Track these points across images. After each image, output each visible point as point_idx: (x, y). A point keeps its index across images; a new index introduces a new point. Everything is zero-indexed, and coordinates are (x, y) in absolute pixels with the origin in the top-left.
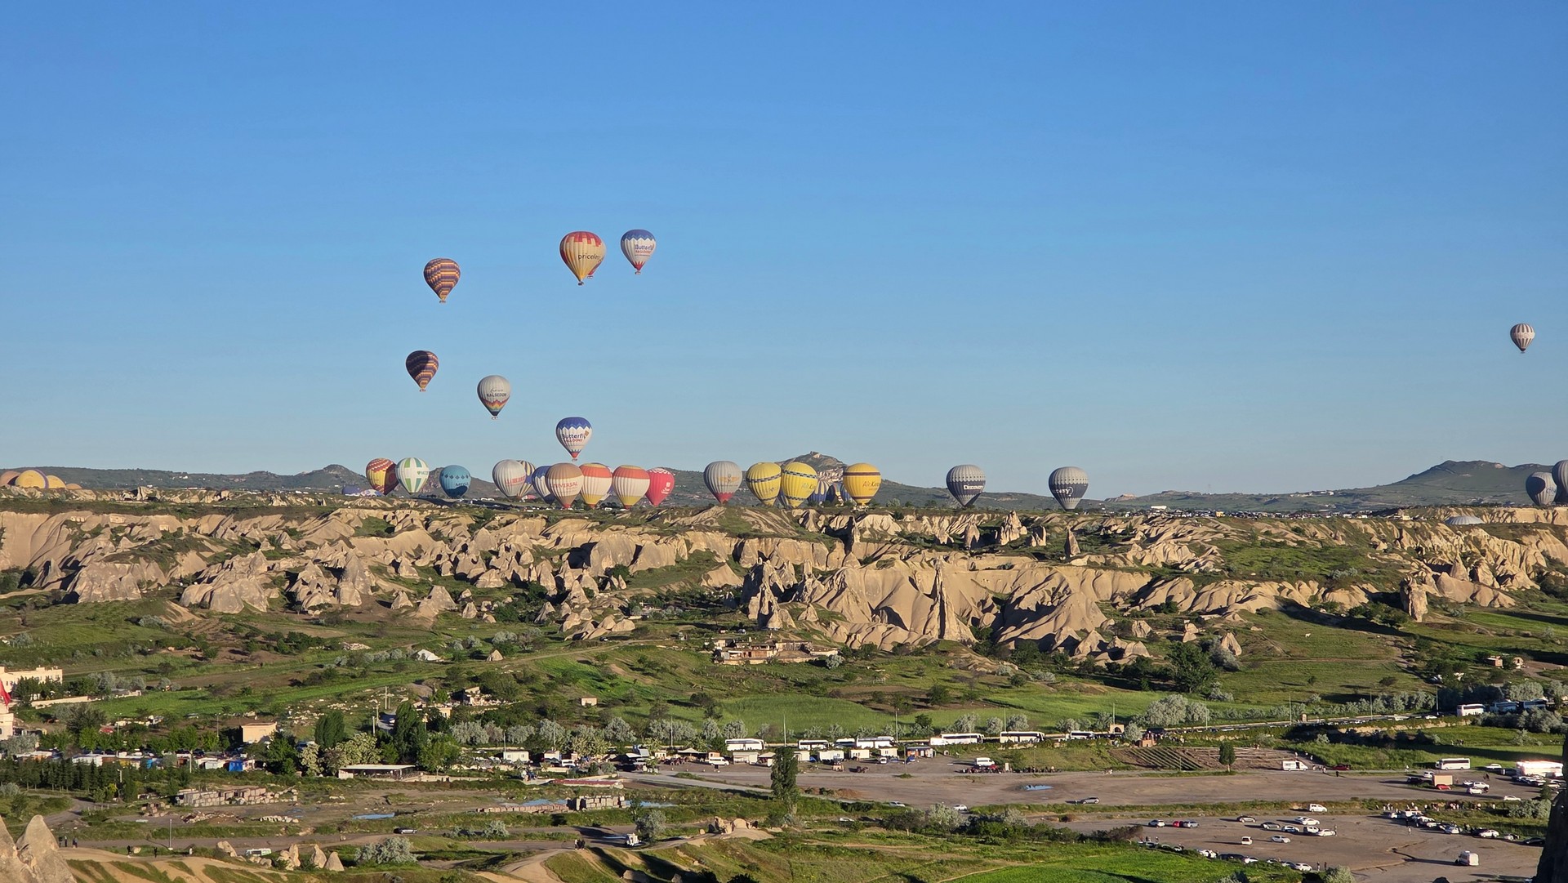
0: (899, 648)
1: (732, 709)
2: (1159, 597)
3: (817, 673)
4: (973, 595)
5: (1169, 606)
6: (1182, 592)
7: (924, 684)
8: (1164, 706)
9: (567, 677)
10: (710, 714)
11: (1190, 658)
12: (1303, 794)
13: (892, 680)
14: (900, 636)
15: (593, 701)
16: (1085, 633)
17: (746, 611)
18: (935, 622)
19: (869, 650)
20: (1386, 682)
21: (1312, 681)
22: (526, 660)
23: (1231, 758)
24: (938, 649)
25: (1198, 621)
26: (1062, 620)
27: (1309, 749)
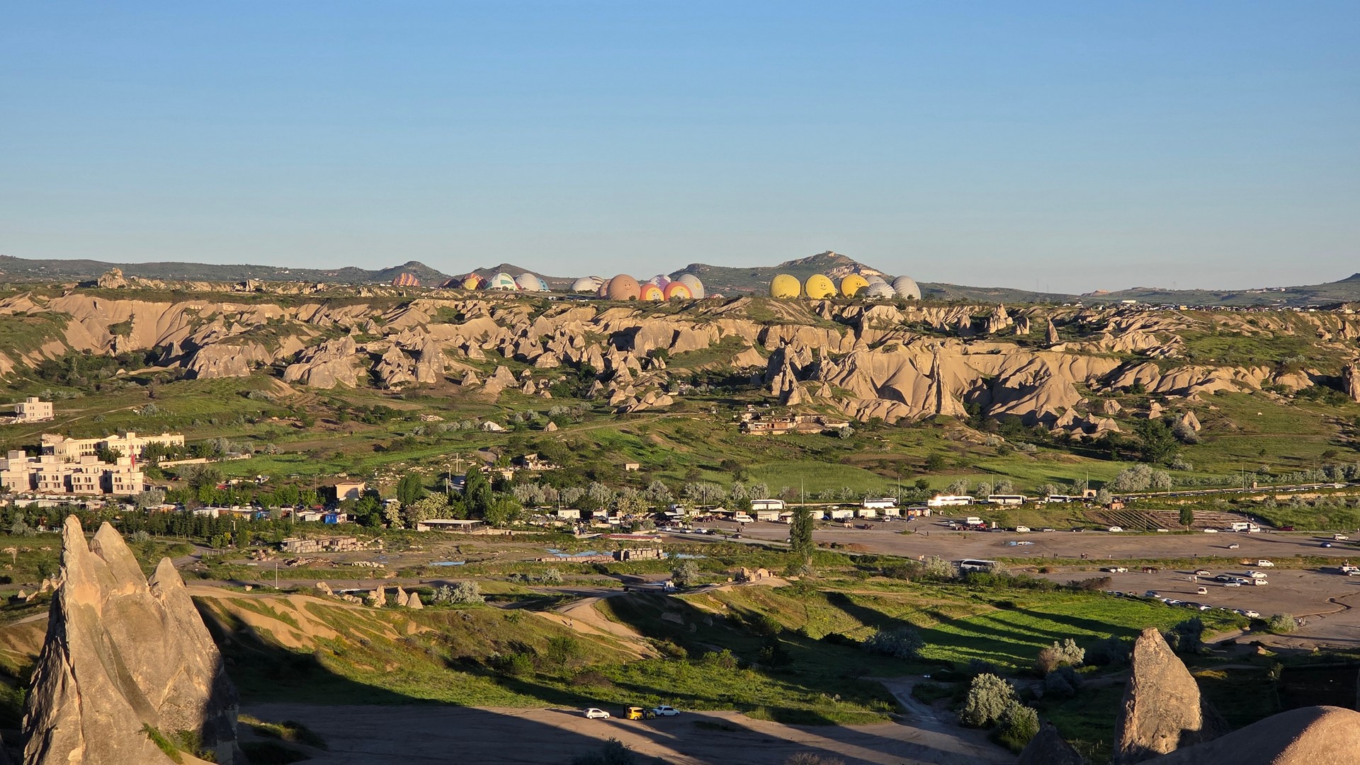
0: (902, 421)
1: (756, 474)
2: (1128, 379)
3: (829, 442)
4: (965, 377)
5: (1137, 386)
6: (1148, 376)
7: (923, 453)
8: (1131, 474)
9: (613, 445)
10: (738, 477)
11: (1155, 432)
12: (1253, 551)
13: (895, 449)
14: (902, 410)
15: (636, 466)
16: (1063, 410)
17: (770, 389)
18: (933, 399)
19: (875, 423)
20: (1328, 455)
21: (1262, 453)
22: (576, 430)
23: (1190, 519)
24: (933, 422)
25: (1162, 401)
26: (1043, 398)
27: (1259, 512)
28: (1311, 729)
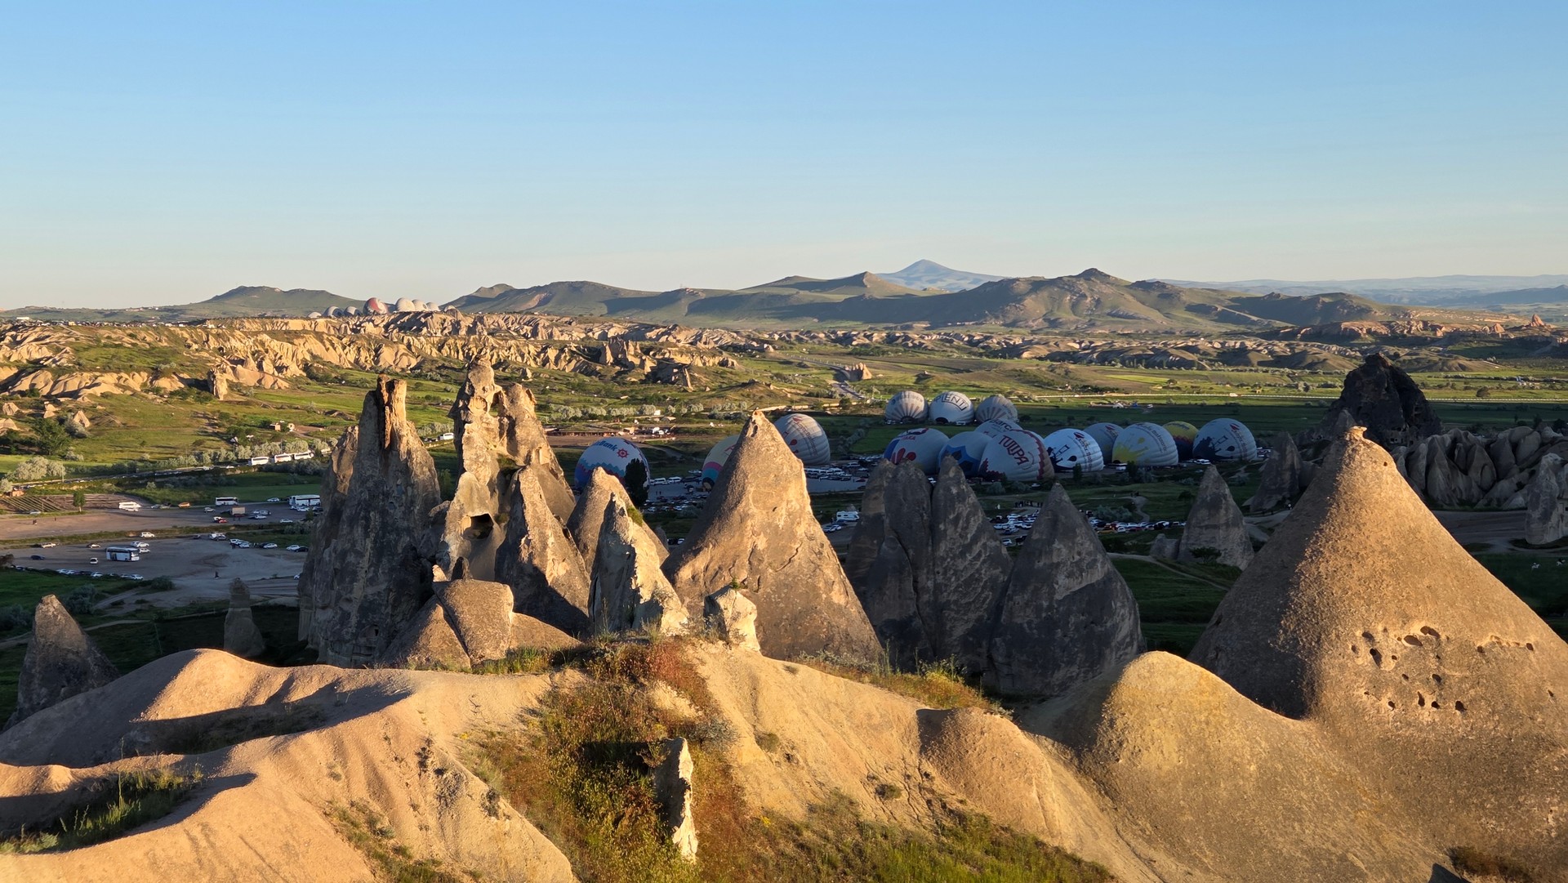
2: (24, 385)
5: (32, 390)
6: (43, 382)
8: (29, 466)
11: (50, 429)
12: (135, 526)
20: (198, 443)
21: (143, 444)
23: (82, 501)
25: (55, 402)
27: (140, 492)
28: (187, 669)
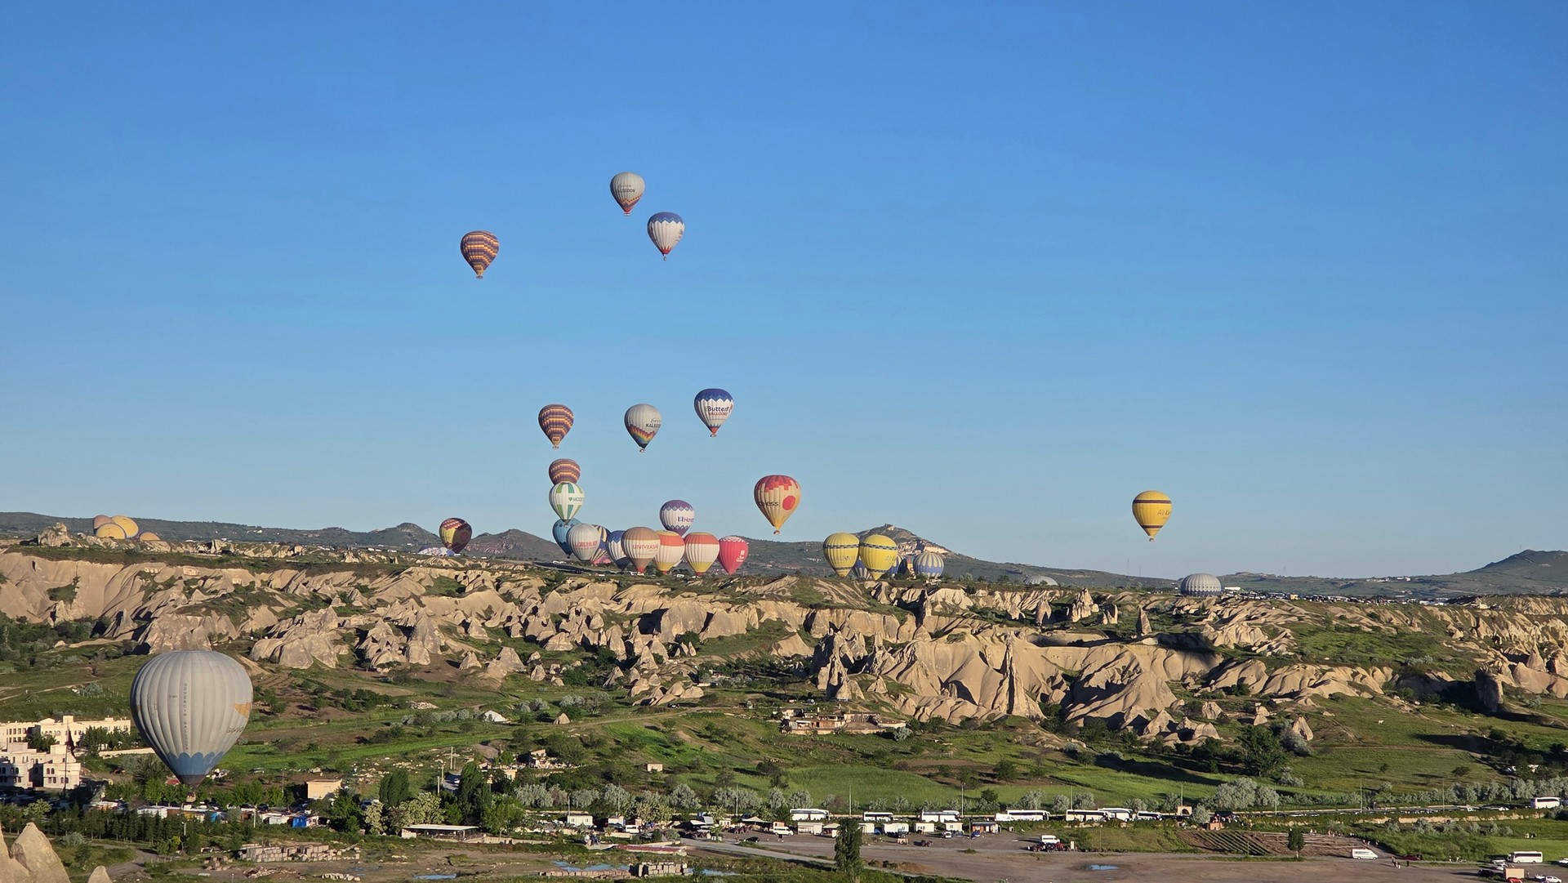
0: (967, 722)
1: (798, 779)
2: (1231, 678)
3: (885, 745)
4: (1042, 671)
5: (1240, 688)
6: (1255, 677)
7: (991, 759)
8: (1233, 789)
9: (633, 742)
10: (776, 783)
11: (1260, 741)
12: (1372, 882)
13: (959, 754)
14: (969, 710)
15: (659, 767)
16: (1154, 713)
17: (815, 682)
18: (1004, 697)
19: (936, 724)
20: (1460, 772)
21: (1384, 768)
22: (593, 724)
23: (1301, 844)
24: (1007, 724)
25: (1270, 705)
26: (1132, 698)
27: (1379, 837)
